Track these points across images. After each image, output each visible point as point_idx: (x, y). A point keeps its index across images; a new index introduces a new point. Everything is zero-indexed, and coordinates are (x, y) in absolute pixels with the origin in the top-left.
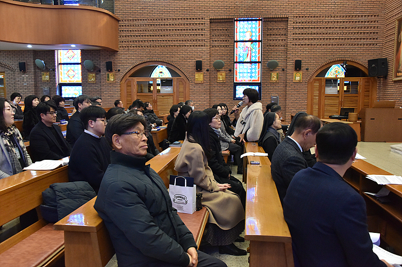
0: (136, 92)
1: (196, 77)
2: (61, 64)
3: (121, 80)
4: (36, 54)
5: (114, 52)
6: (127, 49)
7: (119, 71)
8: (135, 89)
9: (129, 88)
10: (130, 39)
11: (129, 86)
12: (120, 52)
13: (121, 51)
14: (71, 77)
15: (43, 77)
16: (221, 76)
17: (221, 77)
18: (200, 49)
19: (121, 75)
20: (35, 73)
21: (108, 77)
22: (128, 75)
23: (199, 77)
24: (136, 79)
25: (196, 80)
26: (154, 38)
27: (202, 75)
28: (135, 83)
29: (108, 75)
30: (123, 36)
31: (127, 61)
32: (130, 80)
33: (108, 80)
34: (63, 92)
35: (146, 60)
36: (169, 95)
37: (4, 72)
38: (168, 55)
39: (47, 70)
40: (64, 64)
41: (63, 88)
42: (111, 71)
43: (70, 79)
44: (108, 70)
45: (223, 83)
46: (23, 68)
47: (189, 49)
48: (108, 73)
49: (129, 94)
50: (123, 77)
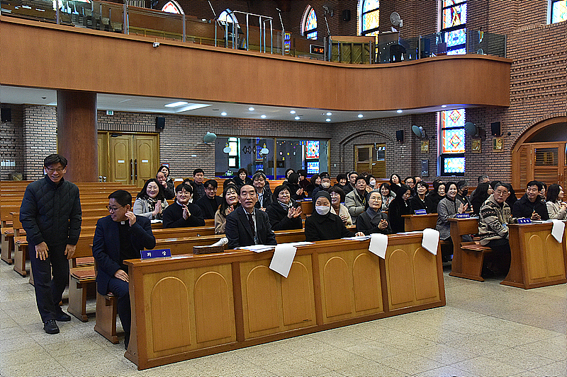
0: (533, 165)
2: (444, 129)
3: (513, 148)
4: (415, 119)
5: (502, 109)
6: (521, 102)
7: (509, 134)
8: (532, 159)
9: (524, 158)
10: (525, 87)
11: (524, 155)
12: (511, 107)
13: (513, 106)
14: (455, 145)
15: (422, 147)
19: (512, 140)
20: (414, 143)
21: (495, 144)
22: (522, 140)
24: (534, 146)
28: (532, 152)
29: (495, 140)
30: (516, 84)
31: (521, 119)
32: (526, 147)
33: (495, 149)
34: (445, 166)
37: (385, 143)
39: (427, 138)
40: (448, 129)
41: (446, 160)
42: (499, 135)
43: (453, 149)
44: (493, 135)
46: (401, 137)
48: (495, 138)
49: (524, 167)
50: (515, 144)
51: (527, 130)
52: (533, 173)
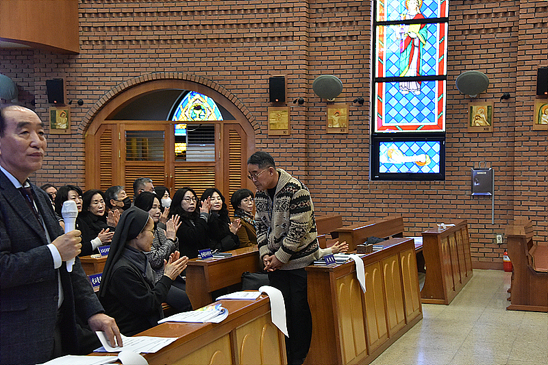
0: (123, 159)
1: (272, 121)
3: (87, 128)
5: (68, 56)
6: (100, 47)
7: (81, 103)
8: (120, 149)
9: (106, 147)
11: (106, 140)
12: (83, 55)
13: (85, 53)
16: (338, 117)
17: (336, 118)
18: (281, 46)
19: (85, 114)
21: (54, 120)
22: (104, 115)
23: (279, 119)
24: (124, 126)
25: (272, 127)
26: (168, 21)
27: (286, 115)
28: (121, 136)
29: (54, 113)
30: (90, 14)
33: (54, 127)
35: (146, 76)
36: (205, 166)
38: (201, 64)
42: (60, 103)
44: (51, 101)
45: (342, 135)
47: (255, 47)
48: (54, 108)
49: (107, 163)
50: (91, 120)
51: (113, 98)
52: (123, 173)
